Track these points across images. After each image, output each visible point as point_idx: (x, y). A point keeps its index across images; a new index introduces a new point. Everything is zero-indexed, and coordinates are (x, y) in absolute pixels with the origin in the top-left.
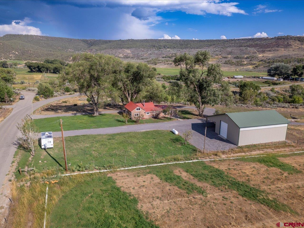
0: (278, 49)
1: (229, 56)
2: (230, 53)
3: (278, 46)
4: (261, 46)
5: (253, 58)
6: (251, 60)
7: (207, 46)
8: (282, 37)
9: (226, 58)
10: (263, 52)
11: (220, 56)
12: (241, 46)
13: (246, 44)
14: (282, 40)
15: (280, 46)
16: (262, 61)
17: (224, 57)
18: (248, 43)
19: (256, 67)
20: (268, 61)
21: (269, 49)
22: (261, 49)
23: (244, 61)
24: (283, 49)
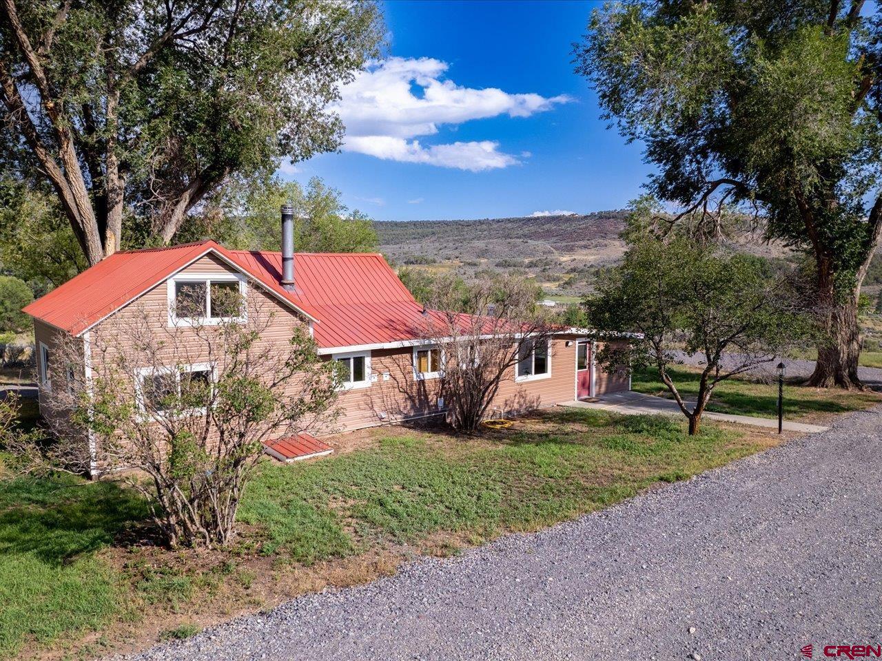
0: (605, 242)
1: (483, 261)
2: (483, 253)
3: (603, 235)
4: (563, 236)
5: (547, 264)
6: (544, 270)
7: (415, 238)
8: (609, 212)
9: (475, 265)
10: (570, 249)
11: (456, 262)
12: (508, 236)
13: (521, 232)
14: (611, 220)
15: (610, 236)
16: (573, 270)
17: (469, 264)
18: (526, 230)
19: (566, 283)
20: (593, 270)
21: (582, 243)
22: (564, 244)
23: (526, 273)
24: (616, 243)
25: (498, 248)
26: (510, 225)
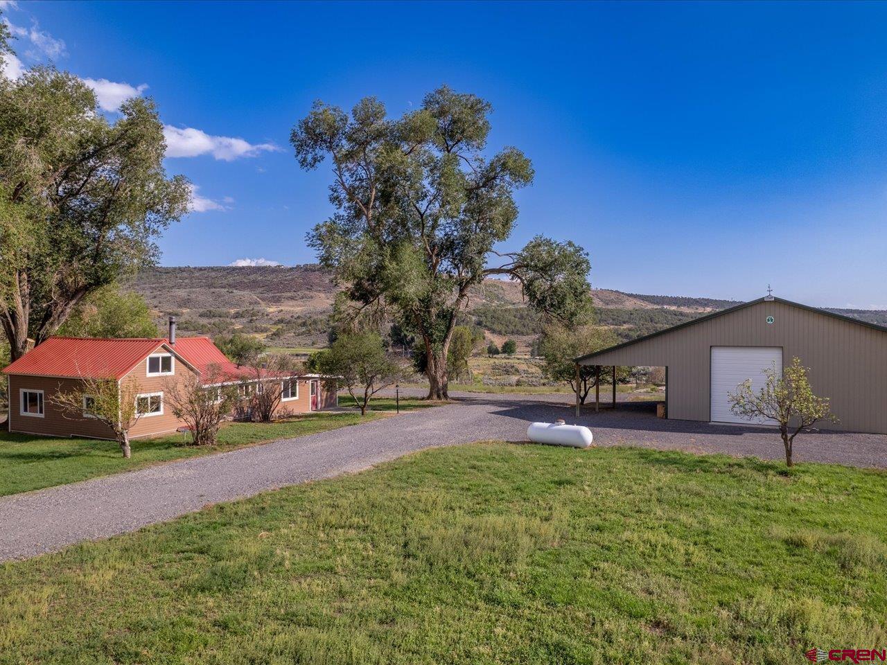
0: (311, 294)
1: (185, 311)
2: (186, 303)
3: (309, 287)
4: (268, 287)
5: (253, 315)
6: (251, 321)
8: (314, 266)
9: (177, 315)
10: (277, 300)
11: (155, 311)
12: (211, 286)
13: (225, 282)
14: (317, 273)
15: (315, 288)
16: (281, 321)
18: (231, 279)
19: (274, 334)
20: (300, 321)
21: (289, 294)
22: (271, 295)
23: (232, 324)
24: (322, 295)
25: (201, 298)
26: (213, 274)
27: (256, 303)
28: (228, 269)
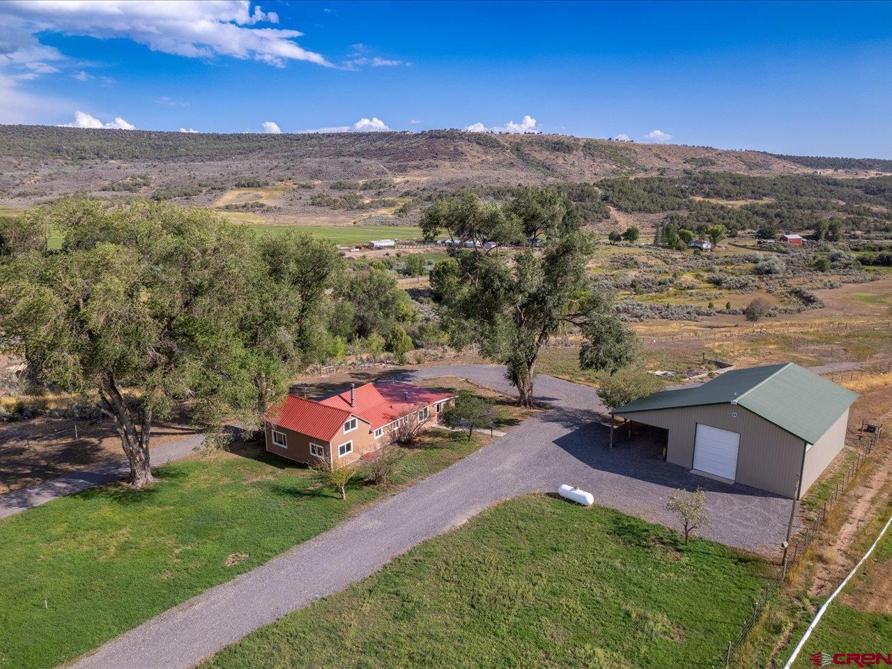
0: (437, 162)
1: (317, 182)
2: (316, 174)
3: (434, 155)
4: (395, 155)
5: (381, 186)
6: (379, 194)
7: (241, 153)
8: (439, 132)
9: (310, 187)
10: (403, 170)
11: (290, 183)
12: (339, 154)
13: (353, 149)
14: (442, 139)
15: (440, 156)
16: (407, 194)
17: (303, 187)
18: (358, 147)
19: (401, 211)
20: (426, 194)
21: (415, 163)
22: (397, 164)
23: (361, 197)
24: (447, 164)
25: (331, 169)
26: (340, 141)
27: (384, 173)
28: (355, 135)
